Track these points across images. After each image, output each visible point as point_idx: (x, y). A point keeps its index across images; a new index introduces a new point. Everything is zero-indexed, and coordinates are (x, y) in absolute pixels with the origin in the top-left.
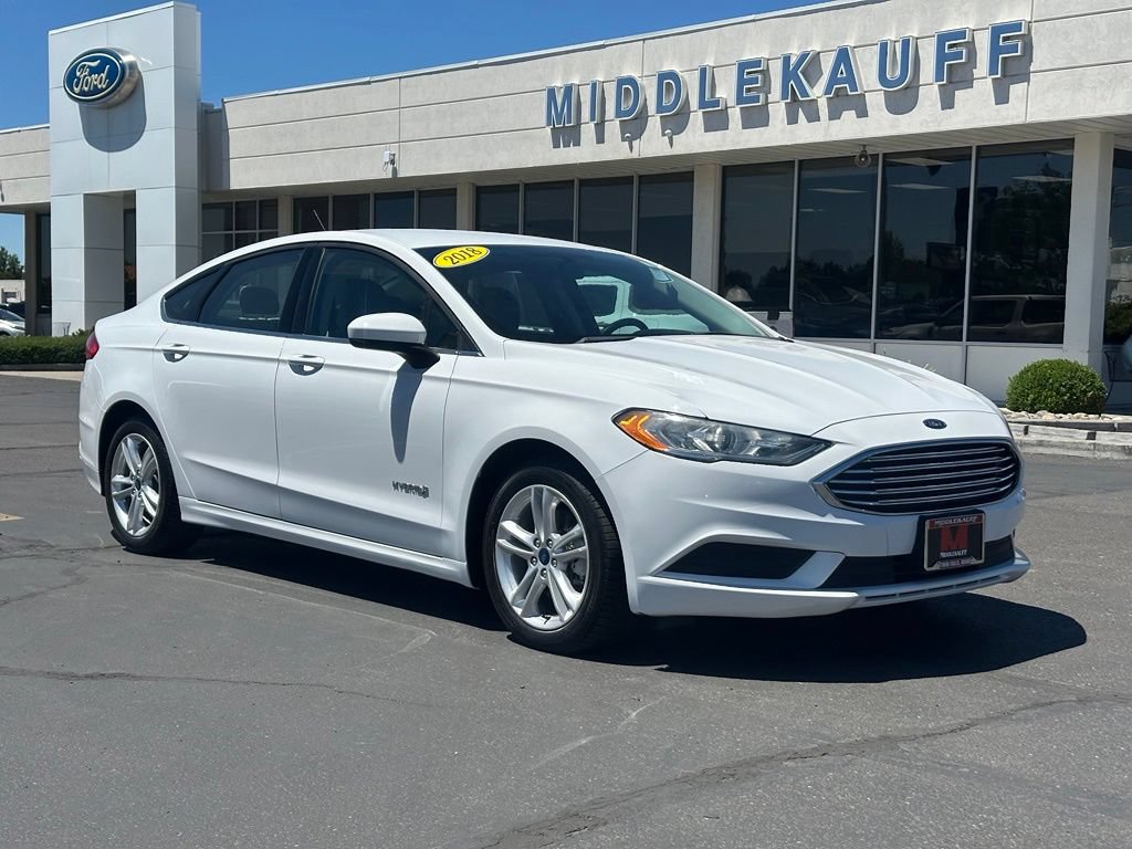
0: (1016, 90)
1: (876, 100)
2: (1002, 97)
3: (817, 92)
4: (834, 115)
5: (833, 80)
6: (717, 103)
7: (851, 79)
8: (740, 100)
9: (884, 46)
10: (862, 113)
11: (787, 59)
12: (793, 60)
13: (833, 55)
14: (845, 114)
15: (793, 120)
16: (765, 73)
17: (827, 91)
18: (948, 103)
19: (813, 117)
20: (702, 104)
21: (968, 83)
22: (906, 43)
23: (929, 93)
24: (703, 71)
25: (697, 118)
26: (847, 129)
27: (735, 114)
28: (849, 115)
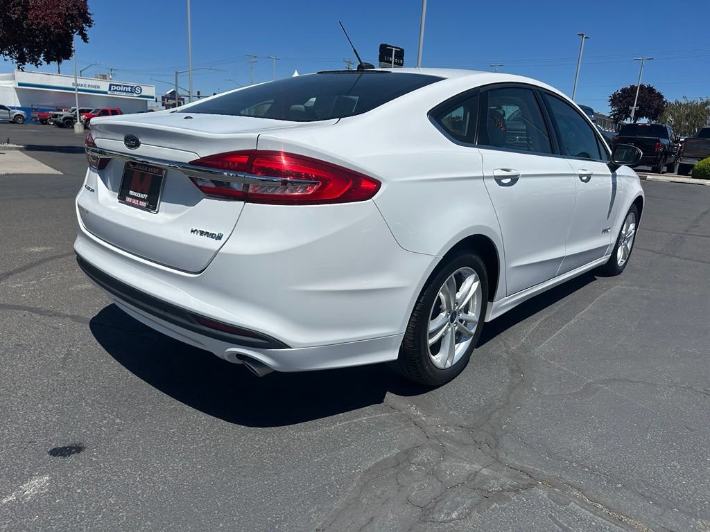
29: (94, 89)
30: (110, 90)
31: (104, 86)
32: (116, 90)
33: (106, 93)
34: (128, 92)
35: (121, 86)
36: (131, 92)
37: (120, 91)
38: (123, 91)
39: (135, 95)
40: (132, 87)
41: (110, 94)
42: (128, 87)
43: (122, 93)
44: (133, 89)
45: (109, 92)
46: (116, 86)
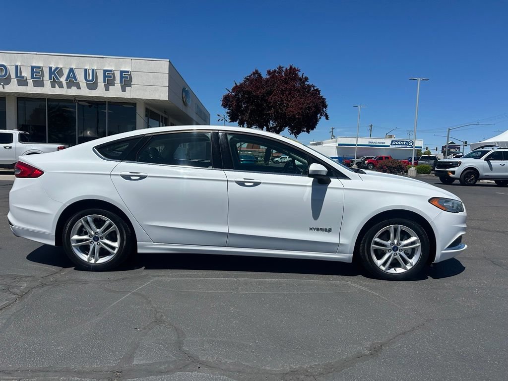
0: (128, 89)
1: (83, 85)
2: (124, 90)
3: (63, 79)
4: (69, 87)
5: (68, 77)
6: (23, 77)
7: (75, 77)
8: (33, 77)
9: (86, 70)
10: (79, 88)
11: (51, 68)
12: (53, 69)
13: (68, 70)
14: (73, 87)
15: (53, 86)
16: (42, 71)
17: (67, 80)
18: (107, 89)
19: (61, 86)
20: (17, 76)
21: (113, 85)
22: (93, 70)
23: (101, 85)
24: (17, 67)
25: (14, 81)
26: (73, 92)
27: (30, 82)
28: (74, 88)
29: (381, 144)
30: (391, 144)
31: (388, 142)
32: (396, 144)
33: (389, 146)
34: (404, 145)
35: (399, 141)
36: (406, 145)
37: (398, 144)
38: (400, 145)
39: (408, 146)
40: (406, 141)
41: (392, 147)
42: (404, 141)
43: (399, 146)
44: (407, 143)
45: (391, 146)
46: (396, 141)
